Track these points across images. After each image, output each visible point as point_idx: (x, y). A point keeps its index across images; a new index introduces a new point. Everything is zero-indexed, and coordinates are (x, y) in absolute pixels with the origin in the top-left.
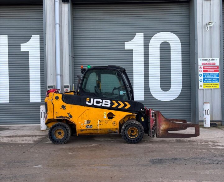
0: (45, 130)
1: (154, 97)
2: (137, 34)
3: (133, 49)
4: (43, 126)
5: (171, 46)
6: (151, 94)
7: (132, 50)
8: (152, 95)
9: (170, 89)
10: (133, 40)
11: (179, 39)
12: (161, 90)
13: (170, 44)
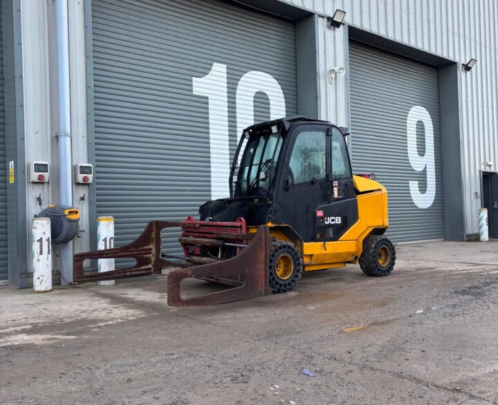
0: (51, 291)
2: (214, 64)
3: (210, 96)
4: (44, 279)
5: (271, 102)
7: (207, 98)
10: (207, 76)
11: (281, 91)
13: (270, 97)
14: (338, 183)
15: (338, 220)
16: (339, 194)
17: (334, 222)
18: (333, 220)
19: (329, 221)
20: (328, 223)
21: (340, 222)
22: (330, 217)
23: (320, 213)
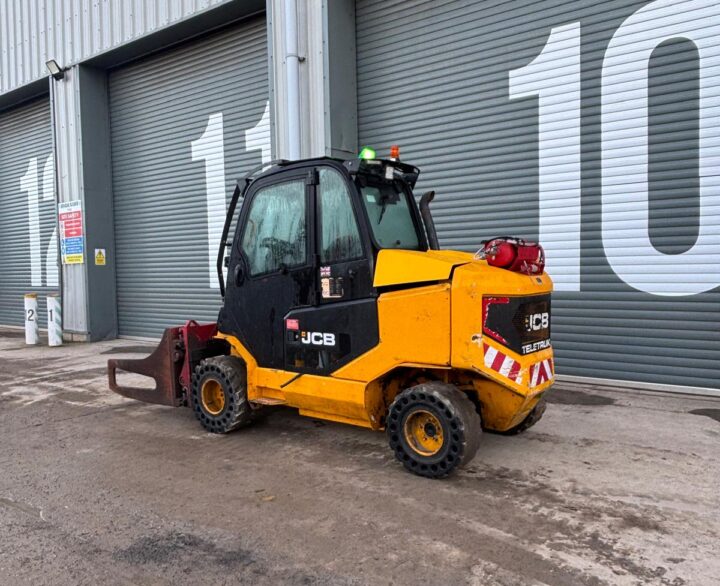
1: (620, 276)
2: (553, 30)
3: (540, 93)
5: (701, 53)
6: (607, 264)
7: (536, 97)
8: (614, 268)
9: (692, 243)
10: (538, 59)
12: (652, 248)
13: (697, 43)
14: (331, 271)
15: (329, 340)
16: (333, 291)
17: (320, 343)
18: (317, 338)
19: (310, 338)
20: (308, 342)
21: (333, 343)
22: (312, 332)
23: (292, 324)
